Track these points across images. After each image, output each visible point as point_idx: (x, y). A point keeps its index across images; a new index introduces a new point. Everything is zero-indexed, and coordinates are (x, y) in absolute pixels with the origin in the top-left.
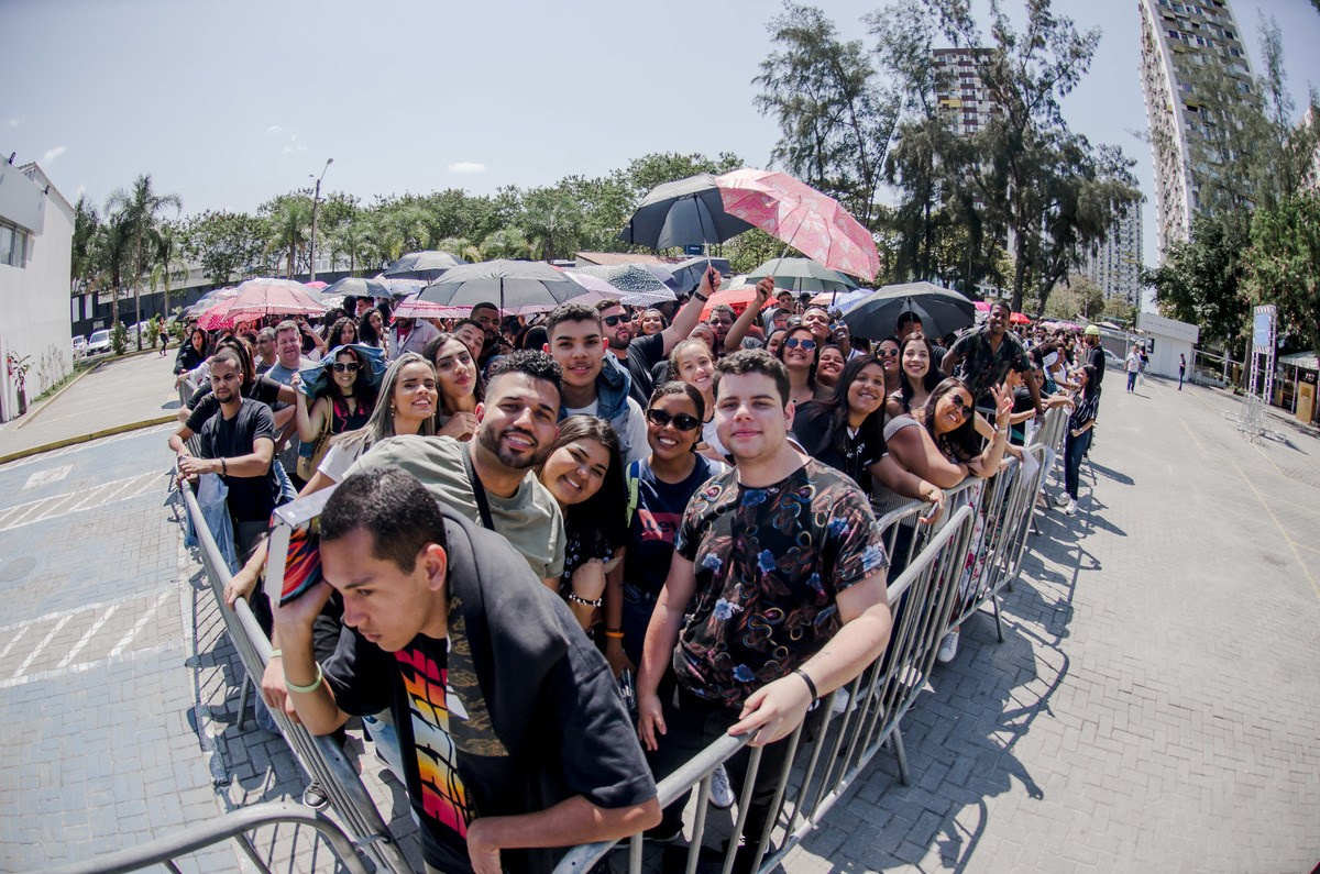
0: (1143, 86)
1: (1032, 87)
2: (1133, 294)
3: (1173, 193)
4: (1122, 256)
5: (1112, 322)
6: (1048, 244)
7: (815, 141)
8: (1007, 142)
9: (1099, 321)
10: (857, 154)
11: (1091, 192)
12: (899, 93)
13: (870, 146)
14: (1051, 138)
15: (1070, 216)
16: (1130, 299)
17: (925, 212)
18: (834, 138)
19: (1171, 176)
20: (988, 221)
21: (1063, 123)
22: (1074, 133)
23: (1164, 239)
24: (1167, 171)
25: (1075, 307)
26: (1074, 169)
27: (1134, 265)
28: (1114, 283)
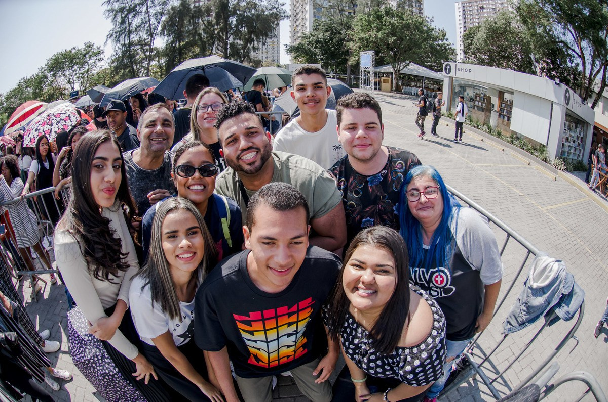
2: (275, 58)
3: (300, 13)
4: (269, 44)
7: (127, 25)
10: (147, 26)
16: (274, 61)
17: (177, 44)
23: (293, 33)
27: (275, 46)
28: (265, 56)
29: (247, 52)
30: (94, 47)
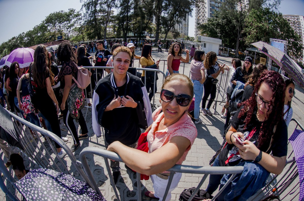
2: (186, 33)
16: (185, 34)
27: (186, 27)
28: (181, 31)
30: (75, 11)
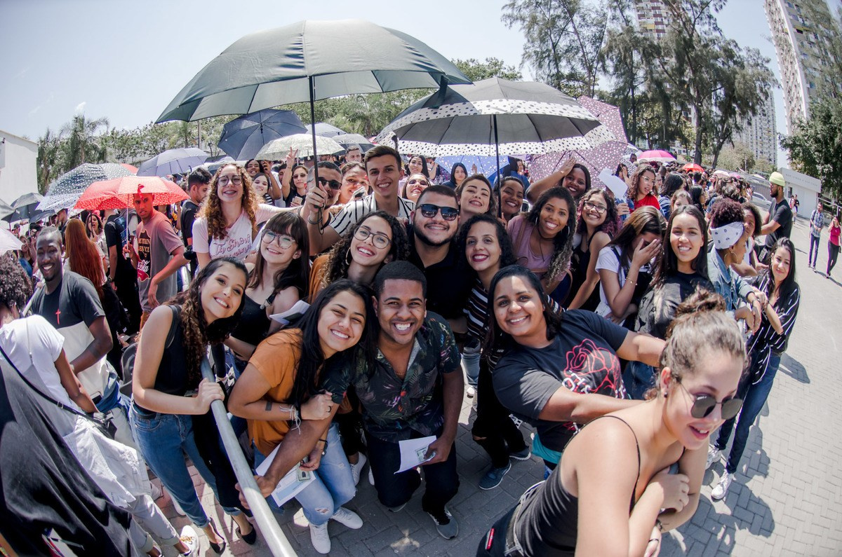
0: (768, 18)
1: (695, 5)
2: (772, 157)
3: (793, 89)
4: (764, 131)
5: (760, 174)
6: (717, 116)
7: (550, 47)
8: (683, 43)
9: (751, 173)
10: (580, 54)
11: (744, 76)
12: (605, 11)
13: (589, 48)
14: (713, 41)
15: (731, 96)
16: (770, 160)
17: (631, 93)
18: (563, 43)
19: (792, 77)
20: (675, 98)
21: (720, 31)
22: (728, 39)
23: (790, 120)
24: (788, 74)
25: (737, 163)
26: (731, 63)
27: (772, 138)
29: (727, 130)
30: (503, 66)
